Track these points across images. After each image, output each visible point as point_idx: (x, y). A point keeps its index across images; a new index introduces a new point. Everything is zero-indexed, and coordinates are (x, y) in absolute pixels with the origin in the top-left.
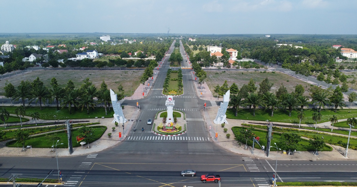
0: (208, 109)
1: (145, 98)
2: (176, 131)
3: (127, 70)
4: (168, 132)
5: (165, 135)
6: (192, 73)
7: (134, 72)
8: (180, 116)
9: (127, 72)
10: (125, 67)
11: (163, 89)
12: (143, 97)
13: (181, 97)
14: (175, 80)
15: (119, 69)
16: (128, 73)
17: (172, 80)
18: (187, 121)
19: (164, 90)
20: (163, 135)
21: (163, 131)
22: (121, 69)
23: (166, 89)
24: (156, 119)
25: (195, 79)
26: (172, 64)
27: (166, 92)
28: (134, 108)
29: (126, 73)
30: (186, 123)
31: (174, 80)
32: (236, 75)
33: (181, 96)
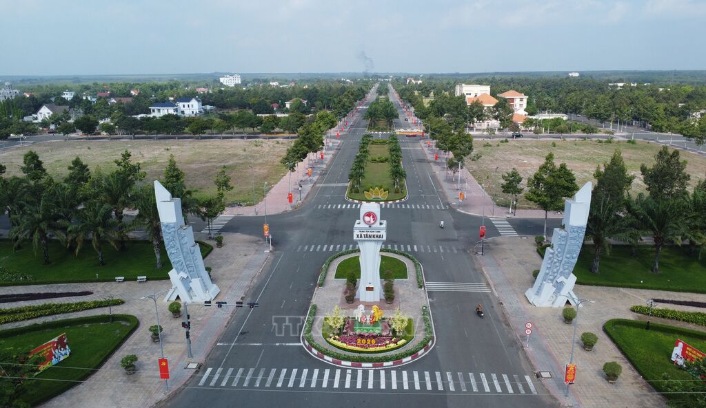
0: (492, 246)
1: (296, 210)
2: (392, 345)
3: (261, 140)
4: (362, 346)
5: (349, 364)
6: (423, 145)
7: (278, 143)
8: (403, 274)
9: (262, 142)
10: (259, 133)
11: (348, 184)
12: (289, 209)
13: (401, 206)
14: (381, 162)
15: (242, 138)
16: (264, 145)
17: (374, 161)
18: (430, 294)
19: (353, 186)
20: (344, 363)
21: (344, 345)
22: (248, 138)
23: (358, 182)
24: (321, 285)
25: (433, 159)
26: (372, 126)
27: (357, 192)
28: (256, 242)
29: (257, 146)
30: (426, 301)
31: (378, 162)
32: (537, 148)
33: (400, 204)
